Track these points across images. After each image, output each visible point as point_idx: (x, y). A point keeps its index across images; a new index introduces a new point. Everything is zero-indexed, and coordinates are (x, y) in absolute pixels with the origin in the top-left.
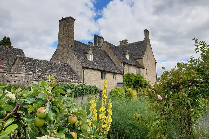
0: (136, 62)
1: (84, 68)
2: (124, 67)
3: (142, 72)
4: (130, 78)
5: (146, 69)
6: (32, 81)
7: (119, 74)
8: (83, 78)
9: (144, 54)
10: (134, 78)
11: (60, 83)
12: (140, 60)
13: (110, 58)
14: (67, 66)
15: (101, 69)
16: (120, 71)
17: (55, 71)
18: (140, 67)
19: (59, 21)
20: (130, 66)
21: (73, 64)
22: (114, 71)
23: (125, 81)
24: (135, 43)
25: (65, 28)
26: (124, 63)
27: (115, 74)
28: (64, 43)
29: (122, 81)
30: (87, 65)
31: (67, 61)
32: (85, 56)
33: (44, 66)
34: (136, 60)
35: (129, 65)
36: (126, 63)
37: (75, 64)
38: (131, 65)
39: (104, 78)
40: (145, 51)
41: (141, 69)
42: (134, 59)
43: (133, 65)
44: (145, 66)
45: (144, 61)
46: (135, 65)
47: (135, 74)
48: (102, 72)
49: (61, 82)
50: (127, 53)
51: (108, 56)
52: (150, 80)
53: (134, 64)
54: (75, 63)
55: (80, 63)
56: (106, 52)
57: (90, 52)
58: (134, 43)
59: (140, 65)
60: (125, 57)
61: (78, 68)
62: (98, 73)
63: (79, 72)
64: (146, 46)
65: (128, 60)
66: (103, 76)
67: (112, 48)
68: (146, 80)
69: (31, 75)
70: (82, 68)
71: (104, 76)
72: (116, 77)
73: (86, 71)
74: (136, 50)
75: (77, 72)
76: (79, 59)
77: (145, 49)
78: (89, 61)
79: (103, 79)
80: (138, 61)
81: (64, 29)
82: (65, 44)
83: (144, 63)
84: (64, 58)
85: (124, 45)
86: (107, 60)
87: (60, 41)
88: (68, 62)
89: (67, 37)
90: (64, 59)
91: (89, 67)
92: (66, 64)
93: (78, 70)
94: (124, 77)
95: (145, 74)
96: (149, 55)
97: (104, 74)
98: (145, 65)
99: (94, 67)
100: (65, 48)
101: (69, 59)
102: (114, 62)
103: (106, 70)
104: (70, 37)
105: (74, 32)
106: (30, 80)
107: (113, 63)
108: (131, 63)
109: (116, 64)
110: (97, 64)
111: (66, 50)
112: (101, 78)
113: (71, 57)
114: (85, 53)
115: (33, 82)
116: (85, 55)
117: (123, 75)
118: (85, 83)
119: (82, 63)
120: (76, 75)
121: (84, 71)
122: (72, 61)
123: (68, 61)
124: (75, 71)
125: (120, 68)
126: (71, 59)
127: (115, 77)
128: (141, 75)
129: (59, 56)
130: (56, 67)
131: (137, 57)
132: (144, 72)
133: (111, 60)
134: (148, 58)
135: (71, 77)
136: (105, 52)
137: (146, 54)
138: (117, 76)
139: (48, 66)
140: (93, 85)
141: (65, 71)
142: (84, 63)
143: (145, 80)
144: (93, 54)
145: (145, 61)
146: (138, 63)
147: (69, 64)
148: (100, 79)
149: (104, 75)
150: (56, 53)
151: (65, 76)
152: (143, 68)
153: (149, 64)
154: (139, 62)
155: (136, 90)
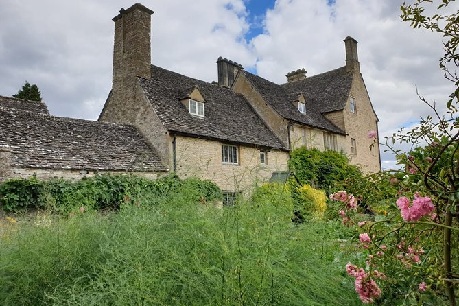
0: (327, 120)
1: (174, 134)
2: (291, 132)
3: (341, 144)
4: (308, 159)
5: (351, 136)
6: (12, 170)
7: (276, 150)
8: (172, 160)
9: (345, 99)
10: (317, 159)
11: (103, 173)
12: (336, 115)
13: (255, 113)
14: (132, 131)
15: (226, 137)
16: (280, 142)
17: (95, 144)
18: (335, 131)
19: (115, 19)
20: (307, 130)
21: (148, 126)
22: (263, 143)
23: (294, 167)
24: (324, 74)
25: (127, 34)
26: (291, 123)
27: (264, 149)
28: (126, 73)
29: (284, 168)
30: (183, 128)
31: (133, 121)
32: (183, 106)
33: (65, 131)
34: (327, 116)
35: (305, 126)
36: (296, 122)
37: (153, 127)
38: (311, 127)
39: (236, 161)
40: (348, 92)
41: (338, 138)
42: (322, 113)
43: (317, 127)
44: (347, 129)
45: (346, 116)
46: (320, 128)
47: (321, 149)
48: (229, 146)
49: (104, 170)
50: (301, 98)
51: (251, 107)
52: (363, 165)
53: (320, 125)
54: (153, 122)
55: (163, 121)
56: (244, 99)
57: (196, 94)
58: (321, 75)
59: (335, 127)
60: (295, 108)
61: (159, 135)
62: (216, 148)
63: (162, 146)
64: (350, 80)
65: (303, 115)
66: (231, 156)
67: (259, 87)
68: (353, 163)
69: (9, 154)
70: (168, 133)
71: (235, 156)
72: (269, 157)
73: (180, 142)
74: (326, 92)
75: (159, 145)
76: (160, 111)
77: (348, 88)
78: (193, 119)
79: (233, 163)
80: (331, 117)
81: (124, 39)
82: (129, 77)
83: (347, 123)
84: (127, 113)
85: (296, 83)
86: (246, 116)
87: (116, 71)
88: (137, 123)
89: (131, 57)
90: (128, 115)
91: (190, 132)
92: (132, 126)
93: (161, 140)
94: (290, 157)
95: (348, 151)
96: (359, 101)
97: (235, 149)
98: (349, 127)
99: (204, 133)
100: (128, 86)
101: (139, 115)
102: (266, 122)
103: (240, 141)
104: (139, 57)
105: (149, 44)
106: (7, 167)
107: (263, 124)
108: (311, 121)
109: (269, 125)
110: (215, 124)
111: (130, 92)
112: (226, 160)
113: (142, 108)
114: (183, 97)
115: (17, 171)
116: (183, 102)
117: (288, 151)
118: (178, 174)
119: (171, 121)
120: (155, 155)
121: (174, 143)
122: (145, 118)
123: (137, 120)
124: (153, 144)
125: (279, 136)
126: (142, 114)
127: (267, 159)
128: (339, 151)
129: (116, 109)
130: (99, 134)
131: (327, 109)
132: (347, 145)
133: (258, 117)
134: (355, 109)
135: (140, 159)
136: (241, 96)
137: (352, 100)
138: (271, 155)
139: (75, 132)
140: (203, 179)
141: (124, 144)
142: (177, 121)
143: (349, 164)
144: (203, 100)
145: (349, 118)
146: (330, 122)
147: (139, 126)
148: (224, 162)
149: (235, 153)
150: (110, 103)
151: (119, 158)
152: (344, 134)
153: (359, 124)
154: (334, 122)
155: (326, 189)
